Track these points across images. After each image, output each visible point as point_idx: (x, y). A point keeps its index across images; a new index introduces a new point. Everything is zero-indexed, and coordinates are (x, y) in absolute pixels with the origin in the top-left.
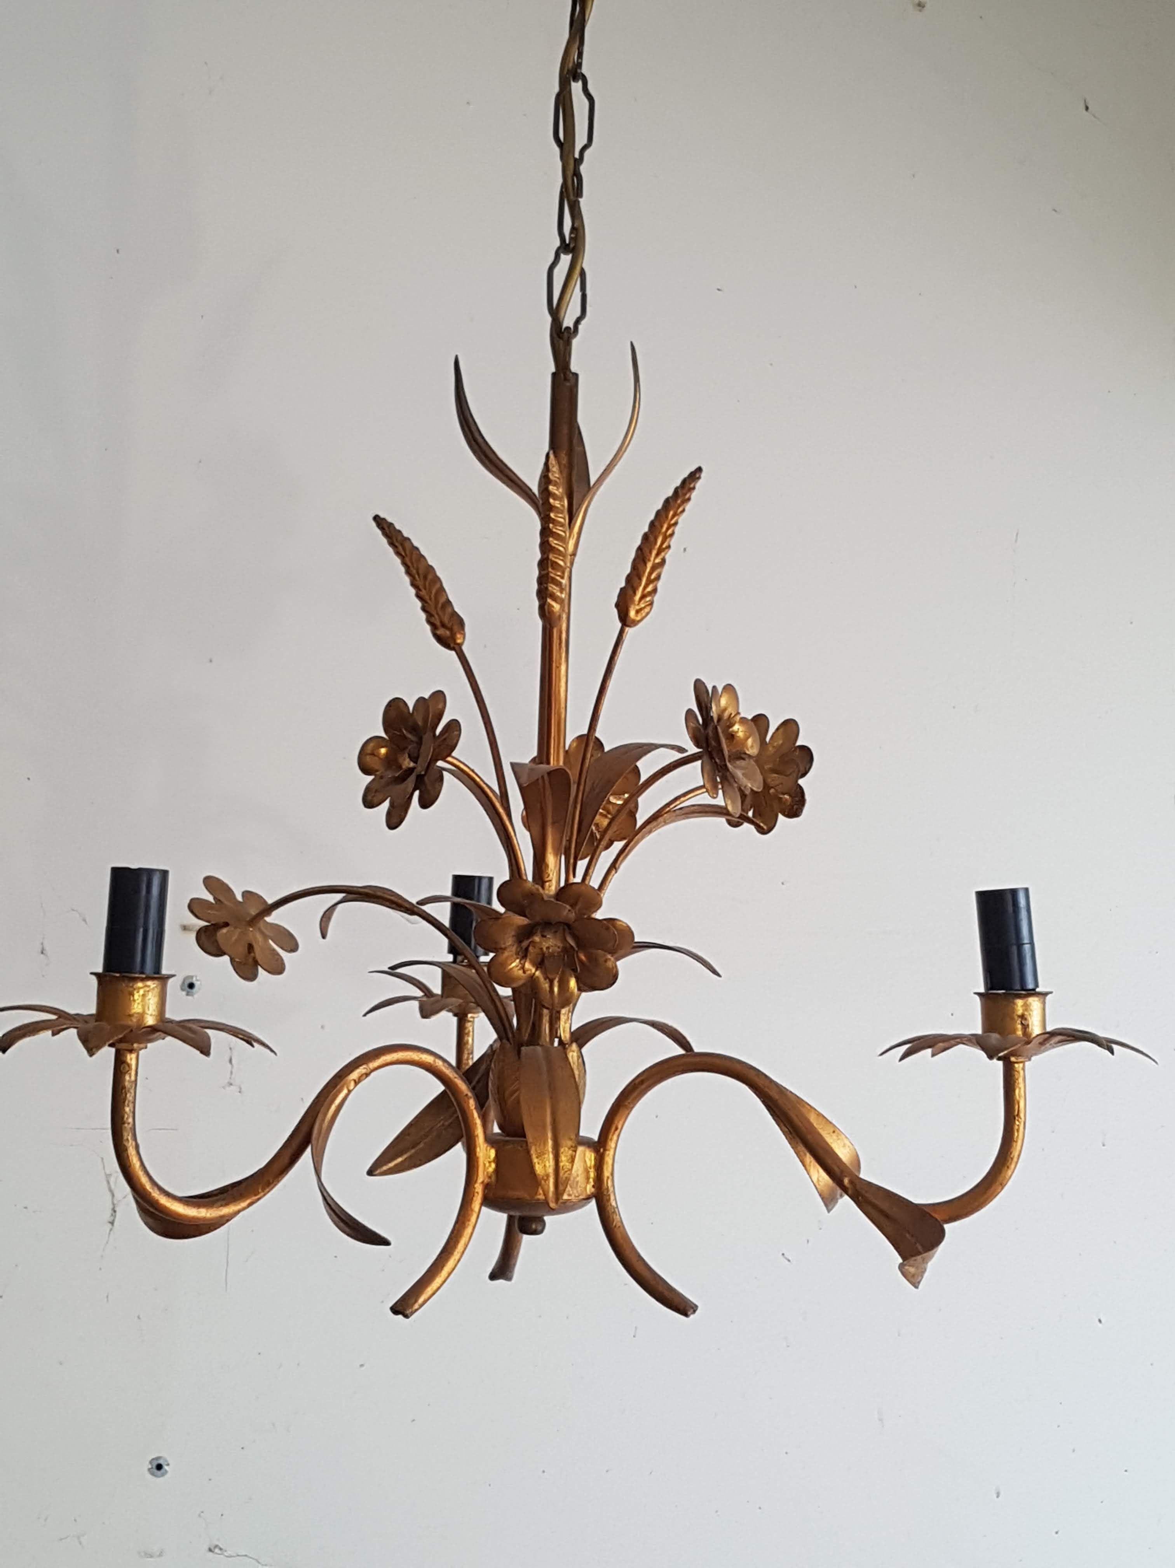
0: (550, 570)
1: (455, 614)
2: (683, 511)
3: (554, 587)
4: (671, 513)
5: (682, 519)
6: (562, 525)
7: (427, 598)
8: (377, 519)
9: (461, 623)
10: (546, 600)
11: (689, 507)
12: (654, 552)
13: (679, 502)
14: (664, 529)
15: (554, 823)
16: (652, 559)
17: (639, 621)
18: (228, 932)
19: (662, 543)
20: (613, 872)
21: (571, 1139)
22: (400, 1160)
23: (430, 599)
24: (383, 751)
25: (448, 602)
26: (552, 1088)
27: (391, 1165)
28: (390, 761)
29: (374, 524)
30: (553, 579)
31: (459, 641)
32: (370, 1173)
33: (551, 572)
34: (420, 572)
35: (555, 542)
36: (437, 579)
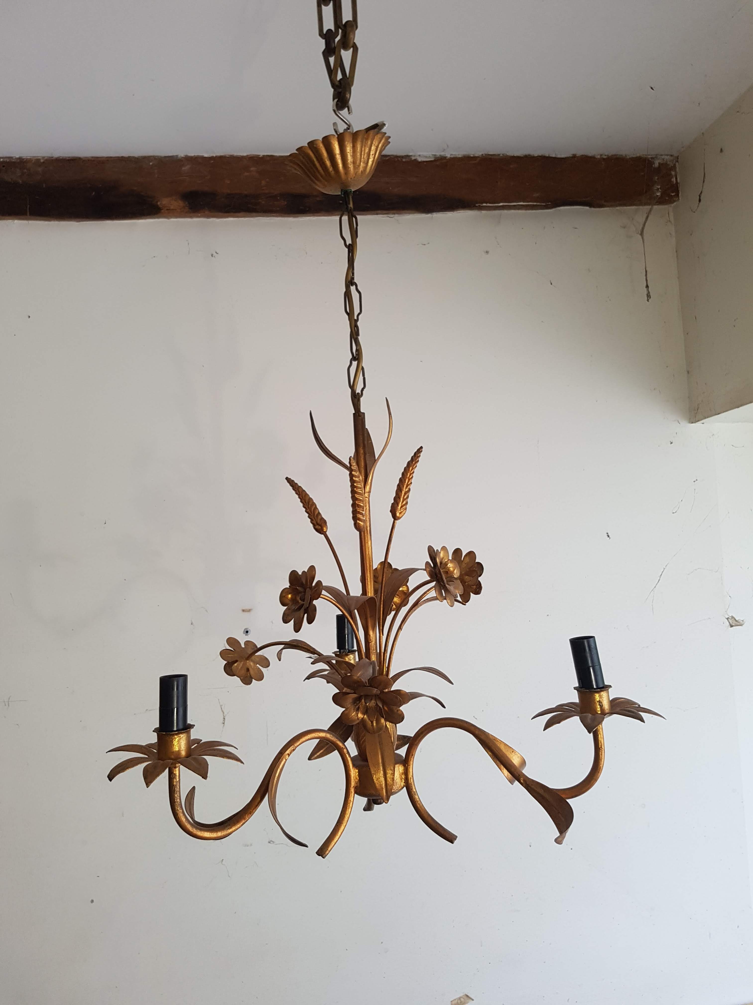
0: (357, 508)
1: (322, 519)
2: (416, 466)
3: (359, 515)
4: (411, 468)
5: (416, 470)
6: (360, 488)
7: (310, 512)
8: (287, 478)
9: (325, 522)
10: (357, 521)
11: (418, 464)
12: (405, 486)
13: (414, 463)
14: (408, 476)
15: (370, 617)
16: (404, 489)
17: (401, 517)
18: (237, 664)
19: (408, 482)
20: (400, 631)
21: (391, 770)
22: (322, 751)
23: (311, 513)
24: (290, 596)
25: (319, 513)
26: (381, 743)
27: (318, 754)
28: (293, 600)
29: (286, 481)
30: (359, 512)
31: (325, 530)
32: (309, 759)
33: (358, 509)
34: (306, 501)
35: (358, 496)
36: (314, 504)
